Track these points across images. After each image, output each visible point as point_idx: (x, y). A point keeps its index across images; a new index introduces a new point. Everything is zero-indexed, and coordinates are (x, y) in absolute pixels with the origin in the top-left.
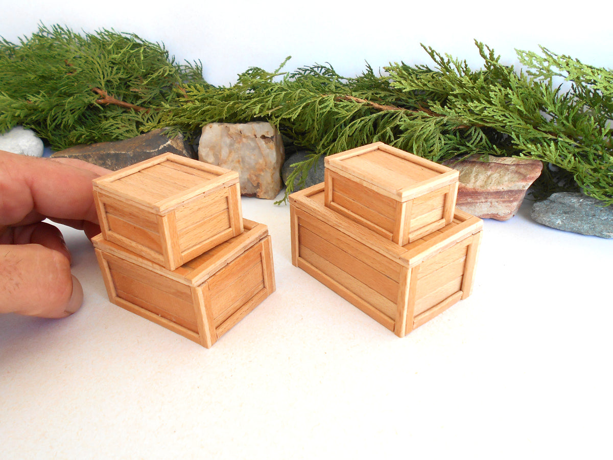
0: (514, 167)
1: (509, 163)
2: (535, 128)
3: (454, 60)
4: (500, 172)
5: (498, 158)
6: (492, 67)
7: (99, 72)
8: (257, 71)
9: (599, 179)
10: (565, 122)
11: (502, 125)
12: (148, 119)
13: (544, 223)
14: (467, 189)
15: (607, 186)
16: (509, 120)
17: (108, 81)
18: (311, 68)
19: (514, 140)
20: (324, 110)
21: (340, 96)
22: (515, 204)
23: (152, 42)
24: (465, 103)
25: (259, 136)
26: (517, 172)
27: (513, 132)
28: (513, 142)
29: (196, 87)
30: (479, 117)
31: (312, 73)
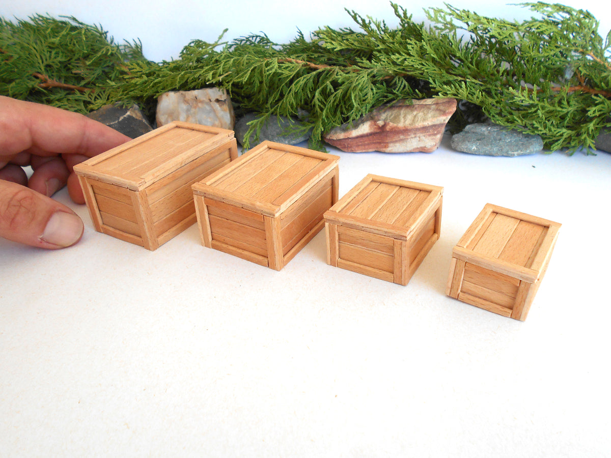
0: (433, 107)
1: (430, 103)
2: (448, 72)
3: (375, 20)
4: (424, 111)
5: (420, 101)
6: (406, 25)
7: (36, 57)
8: (199, 43)
9: (501, 110)
10: (470, 65)
11: (420, 72)
12: (96, 98)
13: (462, 150)
14: (399, 128)
15: (507, 114)
16: (426, 67)
17: (48, 66)
18: (247, 38)
19: (431, 84)
20: (270, 72)
21: (282, 59)
22: (439, 136)
23: (89, 24)
24: (388, 56)
25: (213, 99)
26: (437, 110)
27: (430, 78)
28: (431, 86)
29: (138, 64)
30: (402, 67)
31: (248, 43)
